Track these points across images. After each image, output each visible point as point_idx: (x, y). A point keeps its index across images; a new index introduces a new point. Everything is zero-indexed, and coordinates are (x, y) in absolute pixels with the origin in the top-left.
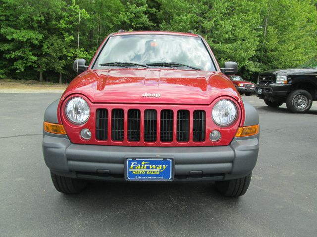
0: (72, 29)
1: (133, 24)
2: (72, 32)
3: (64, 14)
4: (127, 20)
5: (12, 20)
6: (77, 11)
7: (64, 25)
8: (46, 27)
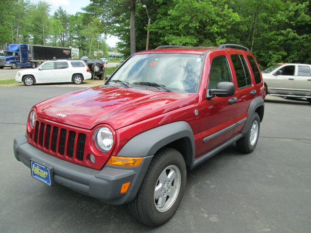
0: (225, 32)
1: (292, 23)
2: (226, 35)
3: (218, 19)
4: (287, 18)
5: (175, 28)
6: (230, 15)
7: (216, 30)
8: (203, 32)
